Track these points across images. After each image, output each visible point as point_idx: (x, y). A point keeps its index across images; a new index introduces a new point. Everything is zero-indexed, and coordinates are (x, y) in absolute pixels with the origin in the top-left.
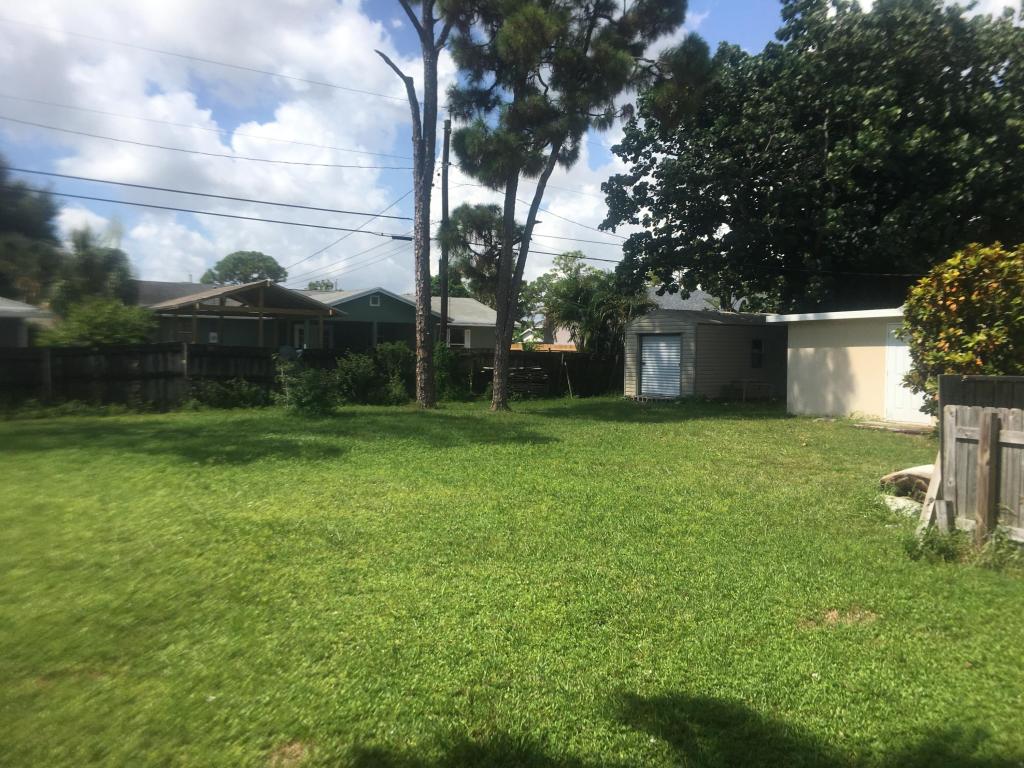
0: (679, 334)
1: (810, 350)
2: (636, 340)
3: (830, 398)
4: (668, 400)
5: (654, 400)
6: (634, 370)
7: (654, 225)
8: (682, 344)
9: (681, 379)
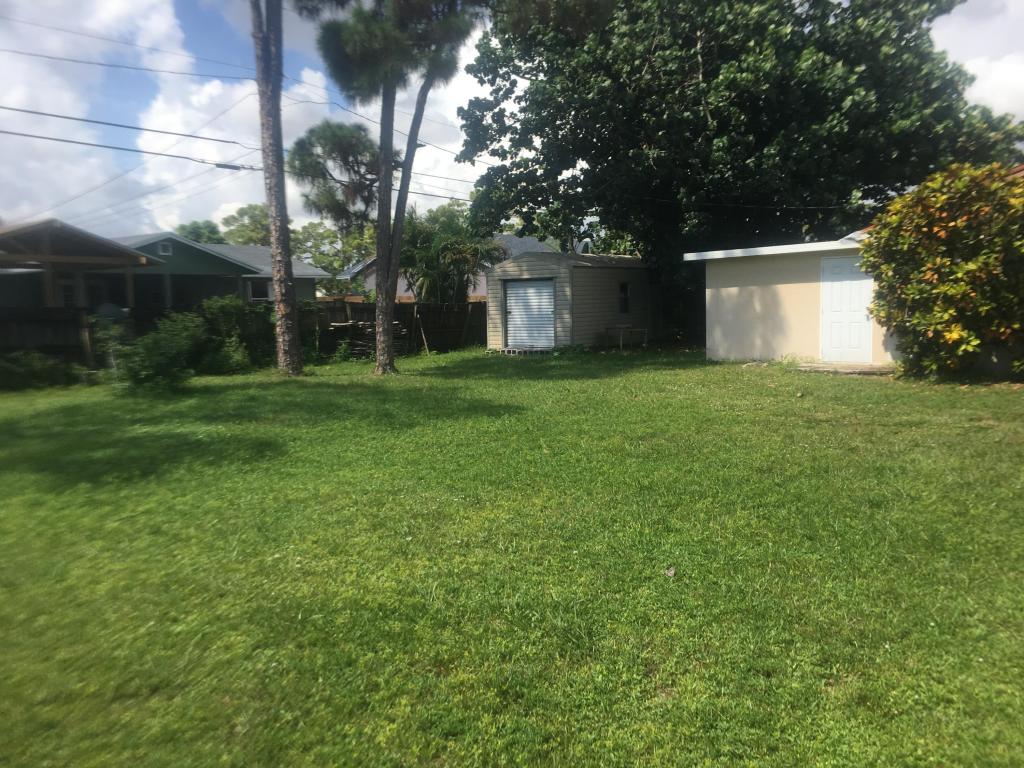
0: (551, 279)
1: (734, 290)
2: (499, 287)
3: (758, 342)
4: (542, 352)
5: (525, 352)
6: (499, 321)
7: (512, 158)
8: (555, 288)
9: (555, 328)
